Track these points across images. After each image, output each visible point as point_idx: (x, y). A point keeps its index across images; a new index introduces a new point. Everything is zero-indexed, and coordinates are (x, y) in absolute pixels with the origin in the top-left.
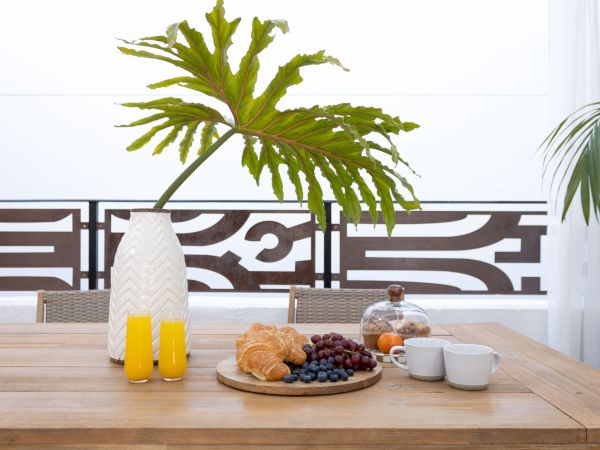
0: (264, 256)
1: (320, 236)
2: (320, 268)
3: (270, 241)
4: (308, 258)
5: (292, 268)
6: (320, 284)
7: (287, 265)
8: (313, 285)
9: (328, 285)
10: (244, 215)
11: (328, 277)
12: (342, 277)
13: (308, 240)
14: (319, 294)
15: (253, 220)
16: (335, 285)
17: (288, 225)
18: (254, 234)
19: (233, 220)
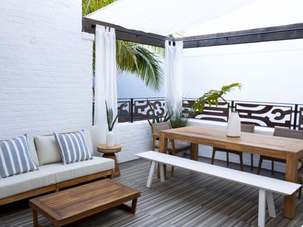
0: (276, 118)
1: (293, 114)
2: (292, 123)
3: (278, 114)
4: (289, 120)
5: (284, 122)
6: (292, 128)
8: (290, 128)
9: (294, 128)
10: (271, 107)
11: (295, 126)
12: (299, 126)
13: (289, 115)
14: (292, 131)
15: (274, 108)
16: (297, 129)
17: (284, 110)
18: (274, 112)
19: (268, 108)
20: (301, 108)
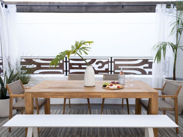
0: (99, 67)
1: (110, 64)
3: (100, 65)
4: (108, 68)
5: (104, 70)
6: (110, 73)
7: (103, 69)
8: (108, 73)
9: (111, 73)
10: (95, 60)
11: (111, 71)
12: (114, 71)
13: (108, 64)
14: (110, 75)
15: (97, 61)
16: (113, 73)
17: (104, 62)
18: (97, 63)
19: (93, 61)
20: (114, 59)
